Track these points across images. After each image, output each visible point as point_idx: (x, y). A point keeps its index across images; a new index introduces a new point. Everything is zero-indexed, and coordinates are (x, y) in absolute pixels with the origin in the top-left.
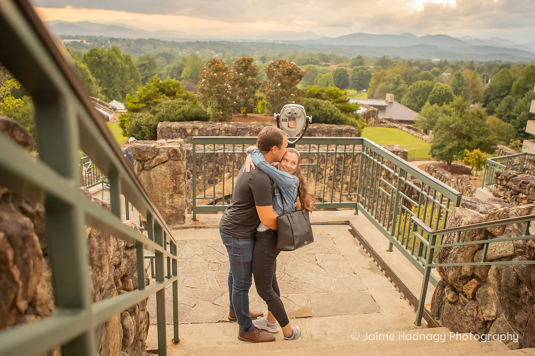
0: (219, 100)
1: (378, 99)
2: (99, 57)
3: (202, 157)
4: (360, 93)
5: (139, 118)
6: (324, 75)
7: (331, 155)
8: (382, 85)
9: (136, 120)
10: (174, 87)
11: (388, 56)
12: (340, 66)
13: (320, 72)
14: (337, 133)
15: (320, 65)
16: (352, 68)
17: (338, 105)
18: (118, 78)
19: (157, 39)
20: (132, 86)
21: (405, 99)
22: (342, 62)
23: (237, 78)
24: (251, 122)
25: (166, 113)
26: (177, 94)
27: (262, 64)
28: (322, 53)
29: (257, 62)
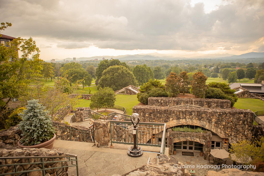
0: (172, 89)
2: (139, 68)
3: (162, 112)
4: (251, 80)
5: (143, 95)
6: (233, 72)
7: (215, 113)
8: (261, 76)
10: (157, 83)
12: (241, 68)
13: (231, 71)
14: (221, 103)
15: (231, 68)
16: (247, 68)
17: (224, 90)
18: (146, 76)
22: (242, 66)
24: (185, 97)
25: (152, 93)
28: (233, 62)
29: (203, 67)
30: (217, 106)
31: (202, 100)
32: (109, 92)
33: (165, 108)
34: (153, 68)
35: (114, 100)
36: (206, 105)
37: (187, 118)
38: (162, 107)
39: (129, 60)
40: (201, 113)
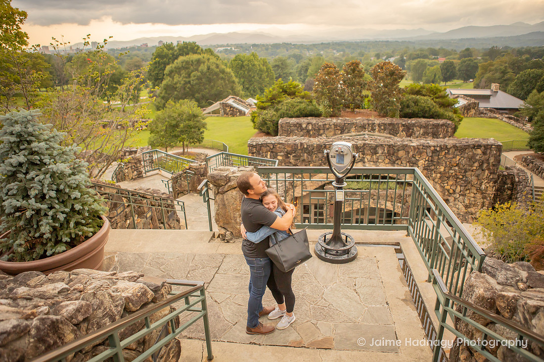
0: (330, 100)
1: (484, 88)
2: (241, 61)
3: (313, 149)
4: (467, 82)
5: (265, 115)
6: (433, 68)
7: (426, 148)
8: (488, 75)
9: (263, 116)
10: (294, 88)
11: (496, 47)
12: (449, 59)
13: (429, 65)
14: (433, 127)
15: (429, 59)
16: (460, 60)
17: (437, 100)
18: (257, 78)
19: (289, 43)
20: (268, 84)
21: (511, 87)
22: (451, 55)
23: (345, 79)
24: (357, 117)
25: (286, 110)
26: (297, 93)
27: (376, 60)
28: (432, 47)
29: (372, 59)
30: (425, 134)
31: (395, 121)
32: (191, 110)
33: (318, 141)
34: (271, 60)
35: (204, 127)
36: (402, 131)
37: (366, 160)
38: (311, 139)
39: (218, 45)
40: (395, 148)
